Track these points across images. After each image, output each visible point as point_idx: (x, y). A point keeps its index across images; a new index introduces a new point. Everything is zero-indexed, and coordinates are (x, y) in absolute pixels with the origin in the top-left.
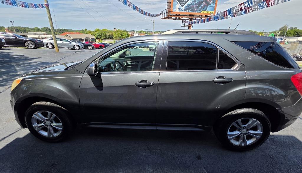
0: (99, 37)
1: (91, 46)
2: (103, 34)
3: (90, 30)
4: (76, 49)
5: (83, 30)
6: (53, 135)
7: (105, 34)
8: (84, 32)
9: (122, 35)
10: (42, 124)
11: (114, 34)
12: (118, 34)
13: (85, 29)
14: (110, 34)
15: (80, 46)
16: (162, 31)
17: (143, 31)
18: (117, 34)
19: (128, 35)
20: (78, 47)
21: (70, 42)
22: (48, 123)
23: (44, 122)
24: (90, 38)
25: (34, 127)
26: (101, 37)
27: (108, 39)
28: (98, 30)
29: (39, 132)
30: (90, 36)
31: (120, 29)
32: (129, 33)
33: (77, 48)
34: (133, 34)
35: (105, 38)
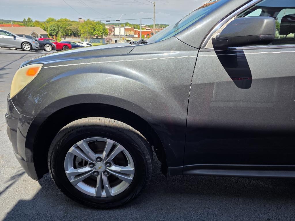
0: (55, 33)
1: (51, 44)
2: (61, 28)
3: (38, 20)
4: (25, 49)
5: (24, 19)
6: (108, 192)
7: (65, 28)
8: (26, 23)
9: (94, 30)
10: (87, 169)
11: (80, 28)
12: (88, 28)
13: (29, 19)
14: (73, 27)
15: (33, 44)
16: (161, 25)
17: (130, 25)
18: (85, 27)
19: (104, 29)
20: (29, 46)
21: (15, 37)
22: (100, 166)
23: (91, 163)
24: (39, 35)
25: (67, 176)
26: (57, 33)
27: (70, 36)
28: (53, 20)
29: (76, 187)
30: (40, 32)
31: (91, 19)
32: (107, 27)
33: (27, 47)
34: (114, 28)
35: (65, 34)
